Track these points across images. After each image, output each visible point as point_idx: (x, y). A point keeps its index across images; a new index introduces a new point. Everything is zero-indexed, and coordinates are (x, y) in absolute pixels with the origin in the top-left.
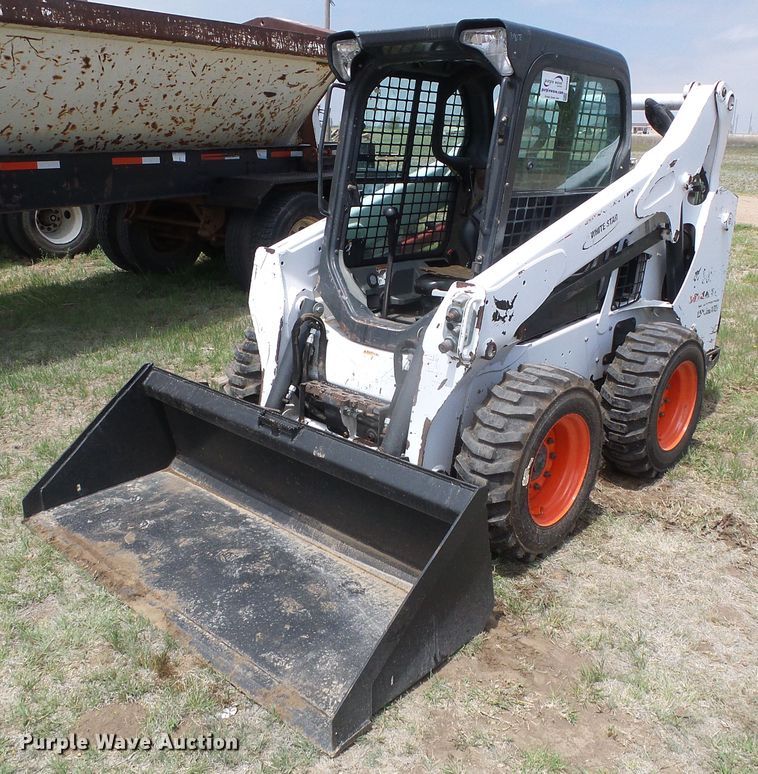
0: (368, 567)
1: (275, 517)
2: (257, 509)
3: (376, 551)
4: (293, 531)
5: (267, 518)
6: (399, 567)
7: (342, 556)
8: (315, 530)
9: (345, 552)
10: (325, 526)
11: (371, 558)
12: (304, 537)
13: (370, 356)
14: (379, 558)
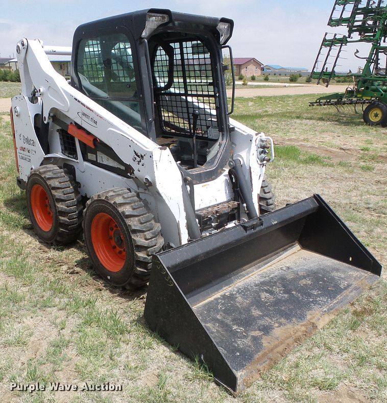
0: (269, 264)
1: (227, 285)
2: (217, 290)
3: (263, 258)
4: (239, 281)
5: (225, 288)
6: (275, 255)
7: (260, 269)
8: (244, 272)
9: (260, 268)
10: (244, 268)
11: (266, 261)
12: (244, 278)
13: (205, 187)
14: (267, 258)
